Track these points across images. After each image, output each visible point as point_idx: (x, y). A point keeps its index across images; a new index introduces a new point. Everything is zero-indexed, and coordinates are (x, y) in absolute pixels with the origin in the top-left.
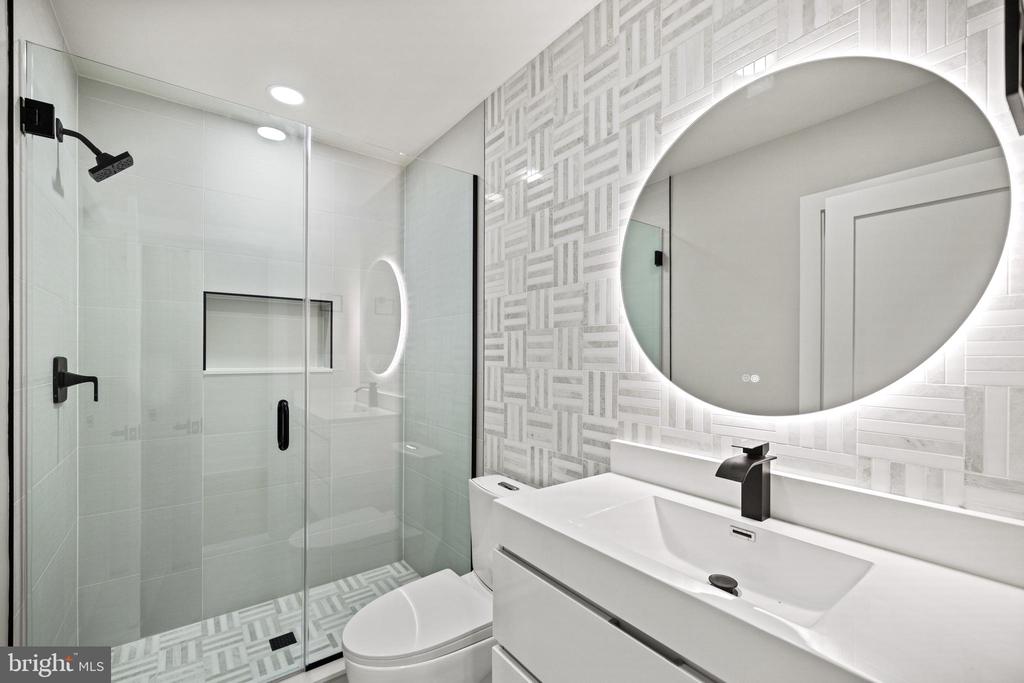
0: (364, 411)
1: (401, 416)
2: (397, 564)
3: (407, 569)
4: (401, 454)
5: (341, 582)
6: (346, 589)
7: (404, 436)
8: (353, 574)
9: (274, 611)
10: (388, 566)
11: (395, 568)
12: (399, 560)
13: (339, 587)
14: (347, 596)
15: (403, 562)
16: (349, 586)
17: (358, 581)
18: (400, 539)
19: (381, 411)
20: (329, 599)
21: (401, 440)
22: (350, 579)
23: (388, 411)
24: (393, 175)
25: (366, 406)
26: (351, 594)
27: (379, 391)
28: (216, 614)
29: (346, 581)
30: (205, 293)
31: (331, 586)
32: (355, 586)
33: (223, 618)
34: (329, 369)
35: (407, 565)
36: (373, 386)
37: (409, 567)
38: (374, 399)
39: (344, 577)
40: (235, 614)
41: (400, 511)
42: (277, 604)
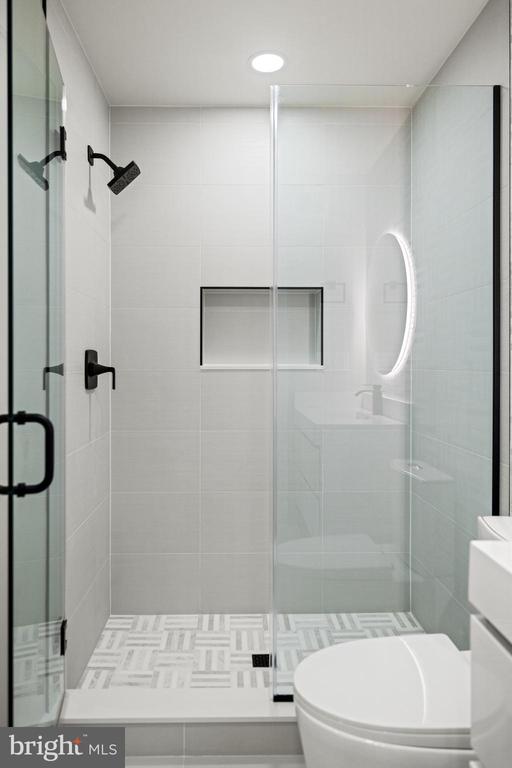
0: (367, 418)
1: (407, 428)
2: (401, 615)
3: (414, 625)
4: (407, 476)
5: (333, 616)
6: (338, 627)
7: (410, 452)
8: (348, 611)
9: (261, 626)
10: (391, 615)
11: (399, 620)
12: (406, 610)
13: (330, 621)
14: (336, 634)
15: (410, 613)
16: (341, 624)
17: (352, 621)
18: (406, 584)
19: (386, 421)
20: (317, 632)
21: (407, 457)
22: (344, 616)
23: (394, 419)
24: (398, 123)
25: (371, 413)
26: (341, 634)
27: (384, 396)
28: (211, 612)
29: (339, 618)
30: (202, 288)
31: (321, 618)
32: (348, 625)
33: (217, 617)
34: (319, 366)
35: (414, 619)
36: (377, 390)
37: (417, 624)
38: (378, 406)
39: (337, 611)
40: (227, 617)
41: (407, 549)
42: (265, 619)
